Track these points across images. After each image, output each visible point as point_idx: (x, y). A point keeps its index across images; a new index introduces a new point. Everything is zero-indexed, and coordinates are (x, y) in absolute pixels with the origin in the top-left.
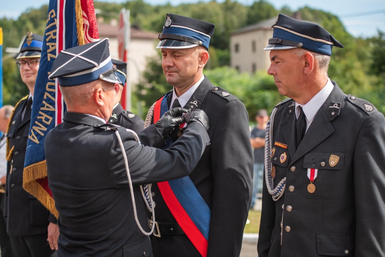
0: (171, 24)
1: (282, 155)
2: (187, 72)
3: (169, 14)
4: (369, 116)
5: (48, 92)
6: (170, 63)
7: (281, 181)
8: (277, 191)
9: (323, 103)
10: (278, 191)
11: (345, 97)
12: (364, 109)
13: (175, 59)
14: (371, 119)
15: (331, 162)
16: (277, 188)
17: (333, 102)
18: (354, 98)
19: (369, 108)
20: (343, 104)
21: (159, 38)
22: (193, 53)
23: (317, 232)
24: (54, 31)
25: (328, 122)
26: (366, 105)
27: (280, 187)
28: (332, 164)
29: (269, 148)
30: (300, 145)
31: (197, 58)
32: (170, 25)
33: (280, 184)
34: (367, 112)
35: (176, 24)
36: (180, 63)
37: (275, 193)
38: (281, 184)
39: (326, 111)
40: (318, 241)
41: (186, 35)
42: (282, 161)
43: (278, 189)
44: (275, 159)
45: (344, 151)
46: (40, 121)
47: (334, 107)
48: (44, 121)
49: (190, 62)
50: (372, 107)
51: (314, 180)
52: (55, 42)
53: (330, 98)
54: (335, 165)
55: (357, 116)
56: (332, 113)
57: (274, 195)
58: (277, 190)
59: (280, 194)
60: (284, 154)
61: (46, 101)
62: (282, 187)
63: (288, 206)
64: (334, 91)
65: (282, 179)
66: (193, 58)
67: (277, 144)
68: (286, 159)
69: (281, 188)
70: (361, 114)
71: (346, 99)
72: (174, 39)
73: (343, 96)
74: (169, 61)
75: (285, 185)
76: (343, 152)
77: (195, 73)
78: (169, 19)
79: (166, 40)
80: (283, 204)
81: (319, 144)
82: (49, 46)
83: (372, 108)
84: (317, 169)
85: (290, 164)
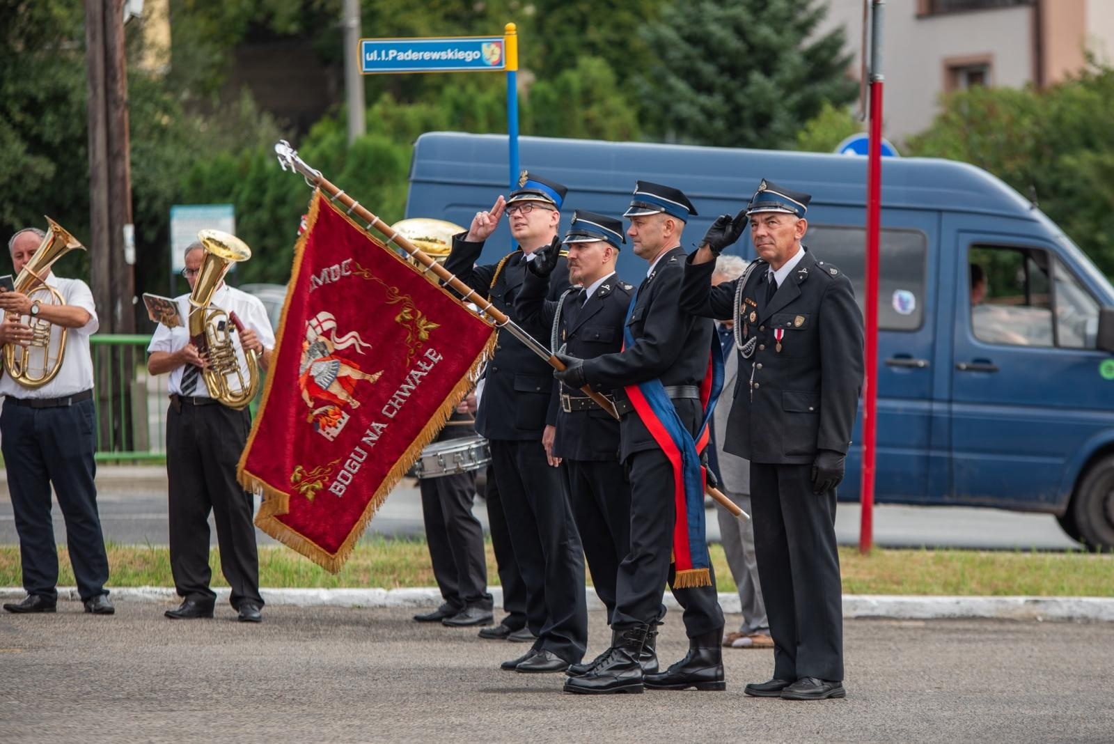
1: (751, 314)
4: (834, 279)
8: (748, 348)
9: (793, 268)
12: (829, 273)
15: (796, 323)
16: (748, 344)
17: (802, 267)
18: (822, 263)
19: (834, 272)
20: (811, 268)
23: (783, 390)
25: (796, 285)
28: (797, 325)
30: (769, 305)
33: (750, 342)
34: (832, 276)
39: (796, 276)
40: (784, 398)
42: (752, 320)
44: (746, 317)
45: (810, 313)
47: (803, 271)
49: (651, 230)
51: (781, 340)
53: (800, 264)
54: (800, 325)
55: (822, 280)
56: (801, 277)
59: (751, 352)
63: (758, 364)
64: (805, 258)
65: (752, 337)
66: (655, 225)
68: (755, 318)
69: (751, 346)
71: (815, 265)
75: (755, 344)
77: (659, 242)
81: (786, 307)
84: (783, 329)
85: (760, 324)
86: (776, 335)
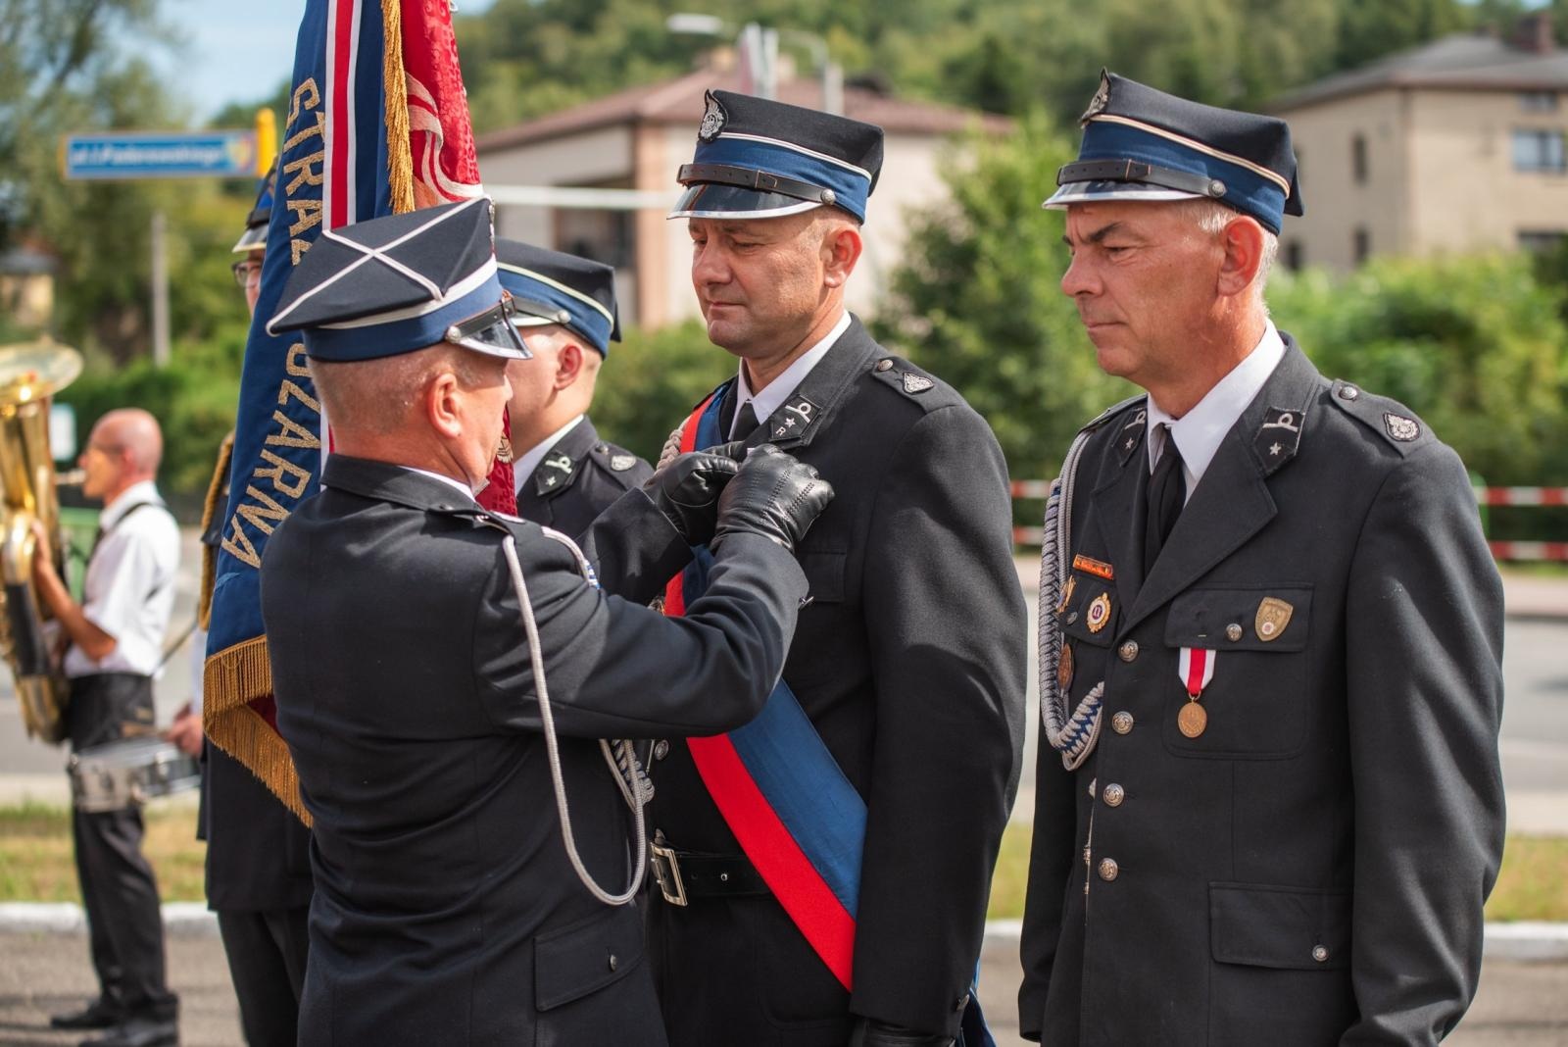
0: (721, 129)
1: (1094, 604)
2: (777, 302)
3: (715, 93)
4: (1402, 457)
5: (295, 380)
6: (717, 272)
7: (1088, 697)
8: (1074, 734)
9: (1242, 411)
10: (1077, 732)
11: (1321, 391)
12: (1384, 434)
13: (737, 254)
14: (1407, 469)
15: (1262, 624)
16: (1075, 721)
17: (1276, 408)
18: (1353, 392)
19: (1403, 429)
20: (1312, 413)
21: (682, 178)
22: (802, 234)
23: (1213, 881)
24: (314, 157)
25: (1258, 479)
26: (1393, 420)
27: (1084, 718)
28: (1266, 633)
29: (1057, 580)
30: (1157, 562)
31: (818, 251)
32: (718, 133)
33: (1083, 708)
34: (1399, 446)
35: (740, 127)
36: (752, 270)
37: (1067, 739)
38: (1090, 706)
39: (1252, 440)
40: (1215, 912)
41: (772, 170)
42: (1094, 623)
43: (1078, 727)
44: (1072, 618)
45: (1311, 584)
46: (266, 486)
47: (1280, 424)
48: (278, 484)
49: (791, 266)
50: (1414, 425)
51: (1203, 691)
52: (320, 198)
53: (1268, 394)
54: (1276, 636)
55: (1358, 458)
56: (1272, 448)
57: (1065, 749)
58: (1074, 730)
59: (1085, 744)
60: (1101, 599)
61: (285, 411)
62: (1092, 718)
63: (1108, 788)
64: (1285, 369)
65: (1091, 689)
66: (802, 251)
67: (1080, 562)
68: (1107, 618)
69: (1090, 722)
70: (1374, 452)
71: (1327, 398)
72: (732, 182)
73: (1315, 386)
74: (712, 265)
75: (1100, 710)
76: (1306, 589)
77: (811, 305)
78: (714, 109)
79: (701, 187)
80: (1092, 781)
81: (1222, 562)
82: (295, 213)
83: (1415, 429)
84: (1212, 648)
85: (1121, 634)
86: (1184, 673)
